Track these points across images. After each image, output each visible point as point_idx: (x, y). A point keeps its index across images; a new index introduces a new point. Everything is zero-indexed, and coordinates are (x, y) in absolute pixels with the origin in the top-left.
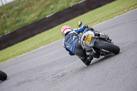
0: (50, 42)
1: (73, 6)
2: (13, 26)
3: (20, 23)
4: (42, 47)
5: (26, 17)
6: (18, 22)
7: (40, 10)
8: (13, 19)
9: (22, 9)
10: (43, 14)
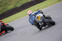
0: (19, 18)
1: (30, 2)
2: (3, 10)
4: (16, 20)
5: (9, 7)
6: (5, 9)
7: (15, 4)
8: (3, 7)
9: (7, 3)
10: (16, 5)
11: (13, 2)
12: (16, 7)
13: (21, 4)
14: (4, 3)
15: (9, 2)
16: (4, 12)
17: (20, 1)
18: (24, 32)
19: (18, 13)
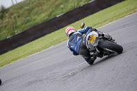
0: (60, 42)
2: (24, 26)
3: (31, 23)
4: (52, 47)
5: (36, 17)
6: (28, 21)
7: (51, 10)
8: (24, 18)
9: (33, 9)
10: (53, 14)
11: (45, 7)
12: (52, 17)
13: (64, 10)
14: (27, 10)
15: (37, 6)
16: (25, 29)
17: (61, 4)
18: (69, 74)
19: (56, 32)
